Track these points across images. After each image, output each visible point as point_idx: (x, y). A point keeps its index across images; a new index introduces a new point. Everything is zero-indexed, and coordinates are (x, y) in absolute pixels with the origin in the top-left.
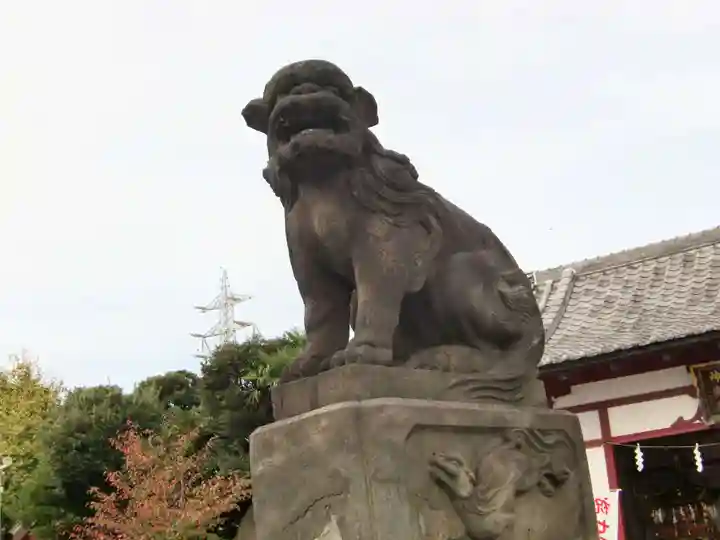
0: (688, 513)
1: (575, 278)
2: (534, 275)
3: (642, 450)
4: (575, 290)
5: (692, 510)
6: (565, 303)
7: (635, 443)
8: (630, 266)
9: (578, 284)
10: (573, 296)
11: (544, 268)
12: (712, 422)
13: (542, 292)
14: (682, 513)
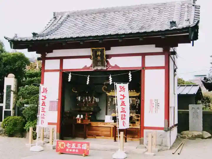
0: (88, 99)
1: (68, 16)
2: (56, 13)
3: (71, 75)
4: (67, 20)
5: (90, 98)
6: (62, 24)
7: (69, 72)
8: (86, 15)
9: (69, 18)
10: (66, 22)
11: (59, 12)
12: (95, 69)
13: (57, 19)
14: (87, 99)
